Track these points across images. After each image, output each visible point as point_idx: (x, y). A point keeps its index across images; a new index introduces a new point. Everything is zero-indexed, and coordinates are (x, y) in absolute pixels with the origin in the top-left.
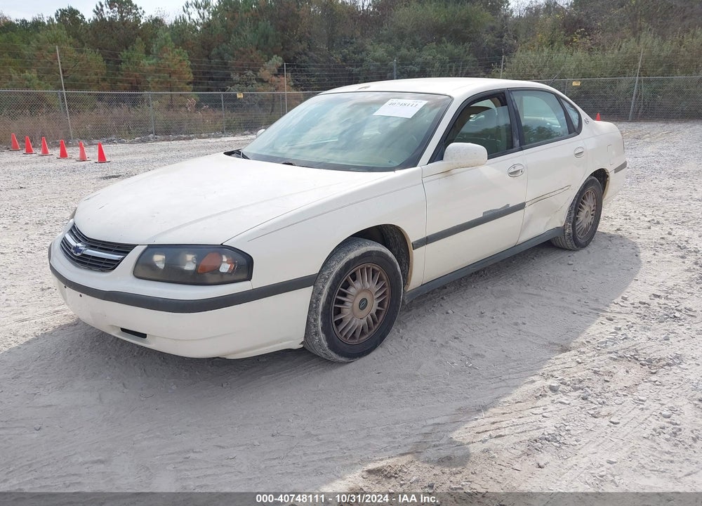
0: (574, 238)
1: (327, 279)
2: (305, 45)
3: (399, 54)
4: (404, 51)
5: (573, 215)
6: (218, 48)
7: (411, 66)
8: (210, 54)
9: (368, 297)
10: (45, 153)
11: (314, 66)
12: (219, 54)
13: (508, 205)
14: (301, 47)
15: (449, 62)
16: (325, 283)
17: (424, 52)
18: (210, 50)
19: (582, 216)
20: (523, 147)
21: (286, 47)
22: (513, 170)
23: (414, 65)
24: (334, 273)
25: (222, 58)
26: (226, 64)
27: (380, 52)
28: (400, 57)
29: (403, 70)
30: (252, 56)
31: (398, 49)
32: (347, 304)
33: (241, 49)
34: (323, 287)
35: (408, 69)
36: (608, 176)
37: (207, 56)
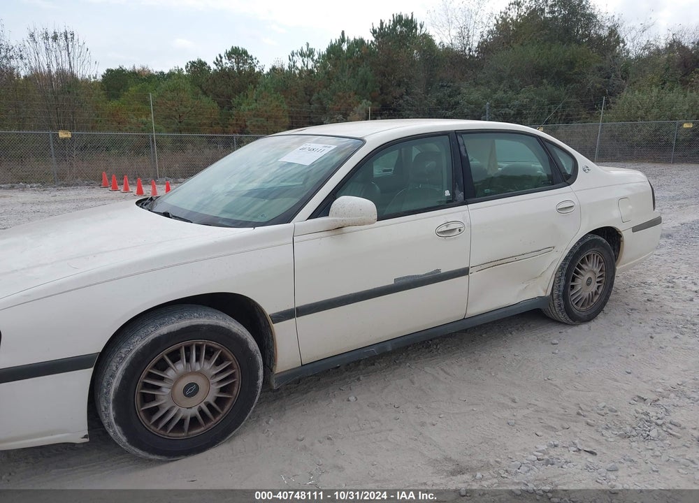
0: (568, 310)
1: (123, 359)
2: (403, 90)
3: (495, 96)
4: (500, 94)
5: (563, 283)
6: (318, 93)
7: (507, 109)
8: (311, 99)
9: (200, 381)
10: (126, 190)
11: (409, 110)
12: (319, 99)
13: (438, 270)
14: (398, 91)
15: (549, 104)
16: (120, 363)
17: (521, 95)
18: (311, 95)
19: (580, 282)
20: (468, 200)
21: (385, 91)
22: (444, 228)
23: (510, 109)
24: (134, 351)
25: (321, 103)
26: (325, 109)
27: (476, 95)
28: (497, 100)
29: (498, 113)
30: (350, 101)
31: (495, 91)
32: (164, 390)
33: (340, 94)
34: (117, 368)
35: (503, 112)
36: (621, 236)
37: (309, 101)
